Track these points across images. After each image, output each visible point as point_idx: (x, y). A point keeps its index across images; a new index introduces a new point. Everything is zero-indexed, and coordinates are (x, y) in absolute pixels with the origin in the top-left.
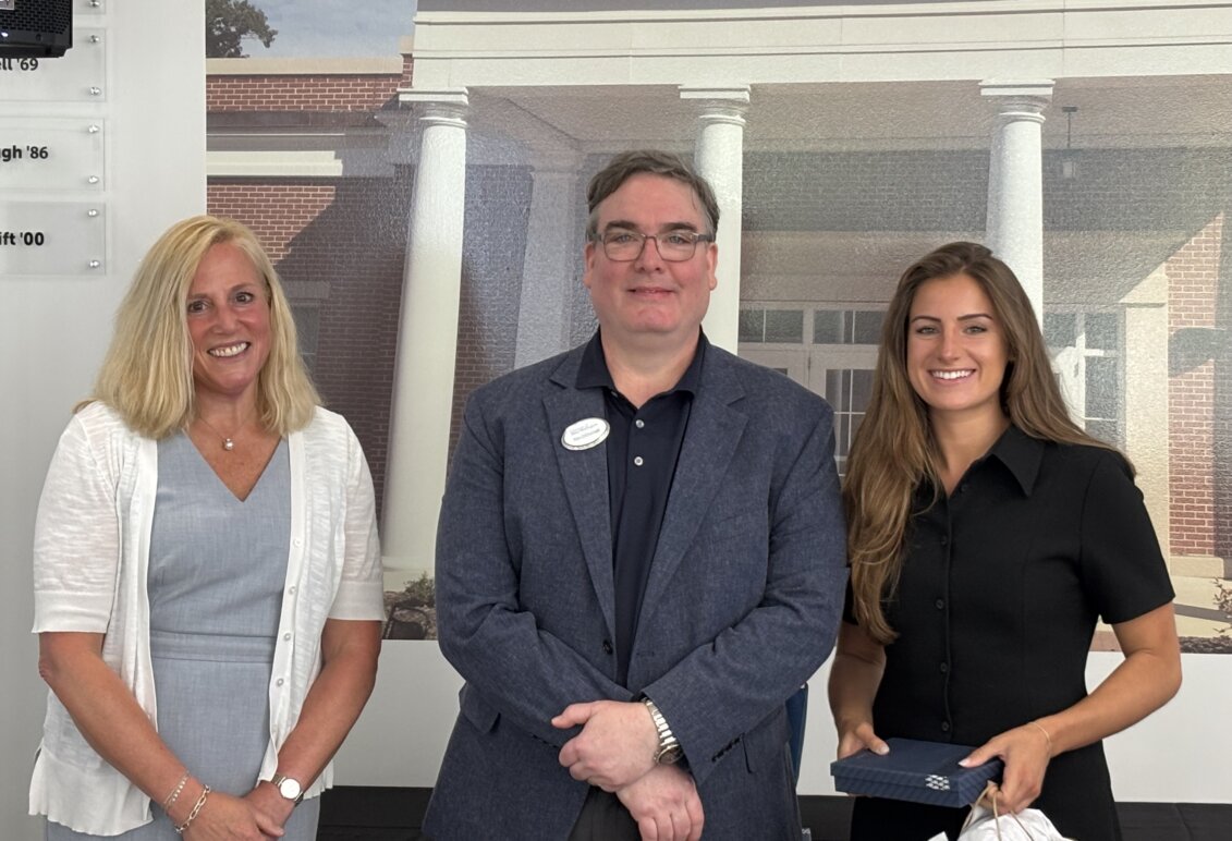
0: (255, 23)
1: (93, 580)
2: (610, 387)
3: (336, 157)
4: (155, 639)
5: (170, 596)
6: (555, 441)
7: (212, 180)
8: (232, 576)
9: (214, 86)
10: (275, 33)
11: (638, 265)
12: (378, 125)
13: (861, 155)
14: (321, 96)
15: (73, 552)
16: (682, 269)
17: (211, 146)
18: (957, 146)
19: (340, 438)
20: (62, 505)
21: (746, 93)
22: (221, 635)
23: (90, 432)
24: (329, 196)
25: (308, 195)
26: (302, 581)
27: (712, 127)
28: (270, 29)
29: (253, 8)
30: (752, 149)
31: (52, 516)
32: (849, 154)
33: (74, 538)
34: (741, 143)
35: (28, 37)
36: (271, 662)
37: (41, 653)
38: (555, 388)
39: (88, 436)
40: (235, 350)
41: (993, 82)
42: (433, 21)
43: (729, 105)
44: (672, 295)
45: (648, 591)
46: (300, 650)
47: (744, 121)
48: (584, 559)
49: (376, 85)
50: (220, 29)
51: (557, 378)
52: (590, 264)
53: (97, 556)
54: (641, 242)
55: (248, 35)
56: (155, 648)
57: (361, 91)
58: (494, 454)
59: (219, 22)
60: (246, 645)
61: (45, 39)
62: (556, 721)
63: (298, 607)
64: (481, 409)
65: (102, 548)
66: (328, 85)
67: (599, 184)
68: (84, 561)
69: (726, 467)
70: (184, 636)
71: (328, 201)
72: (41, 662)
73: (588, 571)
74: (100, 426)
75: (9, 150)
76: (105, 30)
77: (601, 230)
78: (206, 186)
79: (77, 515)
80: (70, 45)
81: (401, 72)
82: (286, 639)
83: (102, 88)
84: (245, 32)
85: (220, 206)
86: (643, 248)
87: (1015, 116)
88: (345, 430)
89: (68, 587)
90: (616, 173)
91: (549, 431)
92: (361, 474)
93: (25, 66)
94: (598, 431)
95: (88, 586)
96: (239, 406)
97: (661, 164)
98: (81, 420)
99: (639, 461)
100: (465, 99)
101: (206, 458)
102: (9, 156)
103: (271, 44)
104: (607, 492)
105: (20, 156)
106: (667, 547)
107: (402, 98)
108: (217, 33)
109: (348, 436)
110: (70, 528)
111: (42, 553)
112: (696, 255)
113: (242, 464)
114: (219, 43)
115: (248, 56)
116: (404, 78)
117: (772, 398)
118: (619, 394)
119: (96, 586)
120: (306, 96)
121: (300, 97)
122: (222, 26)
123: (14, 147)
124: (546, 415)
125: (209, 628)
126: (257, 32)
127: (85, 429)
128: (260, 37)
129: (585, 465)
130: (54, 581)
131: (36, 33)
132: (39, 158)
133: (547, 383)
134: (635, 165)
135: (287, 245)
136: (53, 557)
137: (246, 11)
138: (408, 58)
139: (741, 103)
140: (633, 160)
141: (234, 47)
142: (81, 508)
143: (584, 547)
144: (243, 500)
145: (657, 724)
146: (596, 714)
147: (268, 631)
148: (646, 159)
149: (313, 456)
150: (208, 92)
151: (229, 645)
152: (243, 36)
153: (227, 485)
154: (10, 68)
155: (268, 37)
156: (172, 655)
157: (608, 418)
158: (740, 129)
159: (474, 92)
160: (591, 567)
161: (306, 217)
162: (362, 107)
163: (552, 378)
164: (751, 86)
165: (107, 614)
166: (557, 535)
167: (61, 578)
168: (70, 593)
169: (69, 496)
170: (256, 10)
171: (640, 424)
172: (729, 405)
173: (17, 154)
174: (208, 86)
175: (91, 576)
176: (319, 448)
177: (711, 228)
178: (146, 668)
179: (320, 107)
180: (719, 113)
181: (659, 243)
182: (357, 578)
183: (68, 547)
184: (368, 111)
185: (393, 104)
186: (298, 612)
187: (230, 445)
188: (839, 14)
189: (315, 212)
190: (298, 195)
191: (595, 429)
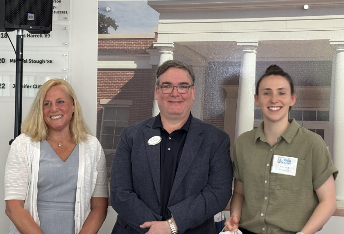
0: (112, 23)
1: (21, 184)
2: (162, 127)
3: (135, 63)
4: (38, 203)
5: (43, 191)
6: (146, 143)
7: (99, 70)
8: (61, 184)
9: (100, 42)
10: (118, 26)
11: (172, 95)
12: (147, 53)
13: (292, 63)
14: (131, 45)
15: (15, 176)
16: (184, 95)
17: (99, 60)
18: (322, 59)
19: (95, 144)
20: (12, 163)
21: (257, 43)
22: (59, 202)
23: (20, 142)
24: (133, 74)
25: (126, 74)
26: (82, 185)
27: (247, 54)
28: (116, 25)
29: (112, 19)
30: (259, 60)
31: (9, 166)
32: (288, 62)
33: (15, 173)
34: (255, 59)
35: (38, 28)
36: (74, 210)
37: (6, 207)
38: (147, 127)
39: (20, 143)
40: (57, 117)
41: (333, 40)
42: (163, 22)
43: (252, 47)
44: (182, 103)
45: (172, 189)
46: (83, 206)
47: (256, 52)
48: (152, 177)
49: (147, 41)
50: (102, 25)
51: (148, 125)
52: (157, 93)
53: (21, 178)
54: (173, 88)
55: (110, 27)
56: (38, 206)
57: (142, 43)
58: (128, 146)
59: (102, 23)
60: (66, 205)
61: (43, 28)
62: (141, 226)
63: (81, 193)
64: (125, 133)
65: (23, 175)
66: (133, 42)
67: (160, 70)
68: (18, 179)
69: (196, 153)
70: (48, 203)
71: (132, 76)
72: (6, 210)
73: (153, 181)
74: (23, 140)
75: (41, 61)
76: (69, 26)
77: (161, 84)
78: (97, 71)
79: (16, 166)
80: (52, 30)
81: (154, 38)
82: (78, 202)
83: (68, 42)
84: (109, 26)
85: (101, 77)
86: (173, 89)
87: (340, 50)
88: (96, 141)
89: (13, 186)
90: (165, 67)
91: (144, 139)
92: (101, 154)
93: (46, 36)
94: (158, 139)
95: (19, 186)
96: (63, 134)
97: (177, 65)
98: (18, 139)
99: (169, 149)
100: (173, 46)
101: (54, 150)
102: (41, 63)
103: (117, 29)
104: (159, 157)
105: (44, 63)
106: (179, 176)
107: (154, 45)
108: (101, 26)
109: (97, 143)
110: (14, 169)
111: (6, 177)
112: (189, 91)
113: (65, 151)
114: (102, 30)
115: (110, 33)
116: (155, 39)
117: (211, 132)
118: (164, 130)
119: (21, 186)
120: (126, 45)
121: (125, 45)
122: (103, 24)
123: (43, 60)
124: (144, 135)
125: (55, 200)
126: (113, 26)
127: (19, 141)
128: (114, 27)
129: (154, 149)
130: (9, 185)
131: (40, 27)
132: (50, 63)
133: (145, 126)
134: (170, 65)
135: (120, 89)
136: (9, 178)
137: (110, 20)
138: (156, 33)
139: (255, 46)
140: (170, 63)
141: (105, 30)
142: (17, 164)
143: (152, 173)
144: (64, 161)
145: (171, 227)
146: (153, 225)
147: (72, 201)
148: (174, 63)
149: (86, 149)
150: (98, 44)
151: (61, 205)
152: (108, 27)
153: (60, 157)
154: (42, 37)
155: (116, 27)
156: (44, 208)
157: (161, 136)
158: (255, 54)
159: (175, 43)
160: (154, 179)
161: (126, 81)
162: (143, 48)
163: (146, 125)
164: (259, 41)
165: (25, 194)
166: (144, 170)
167: (10, 184)
168: (13, 188)
169: (14, 160)
170: (113, 20)
171: (170, 138)
172: (198, 135)
173: (44, 62)
174: (98, 42)
175: (20, 183)
176: (88, 146)
177: (193, 83)
178: (36, 212)
179: (126, 48)
180: (248, 49)
181: (178, 88)
182: (100, 185)
183: (13, 175)
184: (144, 49)
185: (152, 47)
186: (81, 195)
187: (60, 145)
188: (286, 19)
189: (128, 79)
190: (124, 74)
191: (157, 139)
